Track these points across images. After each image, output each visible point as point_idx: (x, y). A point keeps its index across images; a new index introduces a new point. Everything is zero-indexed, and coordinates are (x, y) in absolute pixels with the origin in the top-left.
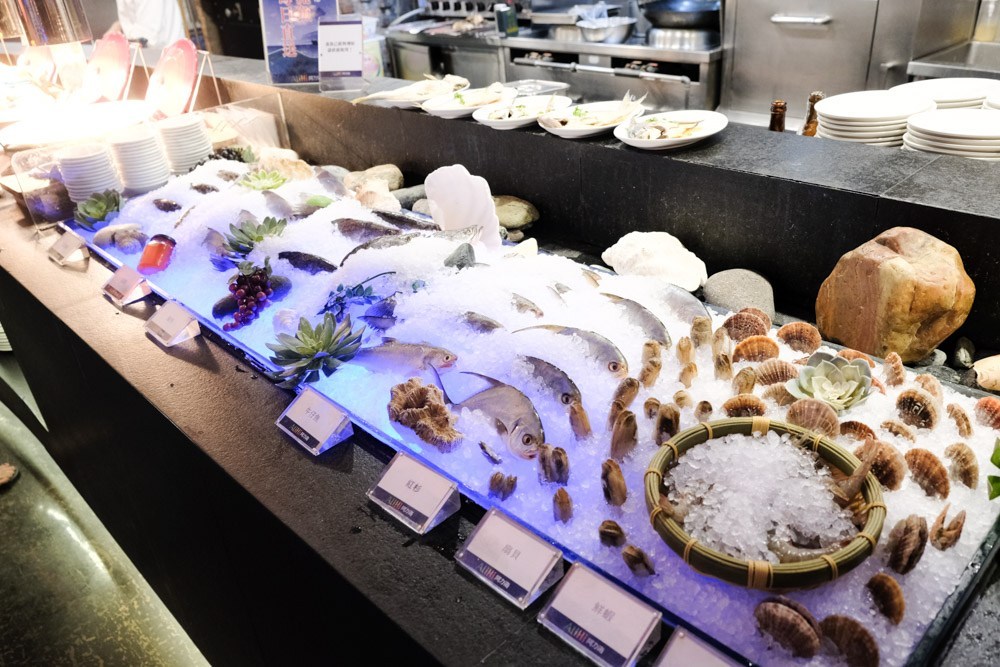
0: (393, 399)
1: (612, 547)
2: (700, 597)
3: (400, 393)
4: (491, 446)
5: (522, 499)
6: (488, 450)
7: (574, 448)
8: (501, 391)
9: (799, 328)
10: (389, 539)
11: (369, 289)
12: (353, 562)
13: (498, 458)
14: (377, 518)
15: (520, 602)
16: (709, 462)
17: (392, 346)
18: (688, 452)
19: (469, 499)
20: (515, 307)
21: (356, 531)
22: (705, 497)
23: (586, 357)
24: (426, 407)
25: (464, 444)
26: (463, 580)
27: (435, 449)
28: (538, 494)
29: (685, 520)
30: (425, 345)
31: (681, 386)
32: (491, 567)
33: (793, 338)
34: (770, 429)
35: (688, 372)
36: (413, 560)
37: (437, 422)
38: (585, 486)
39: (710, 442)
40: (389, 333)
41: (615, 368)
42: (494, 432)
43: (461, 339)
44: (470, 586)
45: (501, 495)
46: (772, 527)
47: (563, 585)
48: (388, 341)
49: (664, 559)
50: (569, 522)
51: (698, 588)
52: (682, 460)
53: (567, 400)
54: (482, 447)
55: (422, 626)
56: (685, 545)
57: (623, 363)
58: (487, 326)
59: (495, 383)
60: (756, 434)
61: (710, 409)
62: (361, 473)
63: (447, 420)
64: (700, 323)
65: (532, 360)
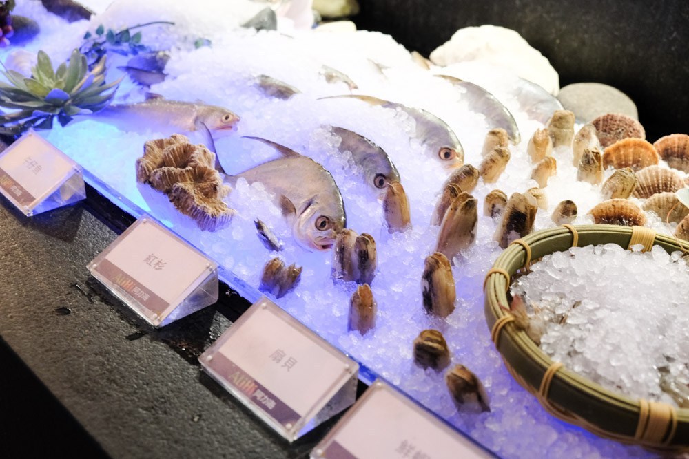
0: (145, 154)
1: (430, 370)
2: (557, 449)
3: (157, 150)
4: (271, 227)
5: (306, 298)
6: (266, 231)
7: (385, 241)
8: (294, 162)
9: (682, 143)
10: (107, 328)
11: (138, 36)
12: (47, 351)
13: (280, 244)
14: (96, 300)
15: (289, 430)
16: (573, 274)
17: (157, 103)
18: (545, 258)
19: (232, 290)
20: (323, 78)
21: (63, 311)
22: (569, 314)
23: (410, 138)
24: (189, 168)
25: (234, 222)
26: (208, 392)
27: (194, 223)
28: (330, 294)
29: (542, 340)
30: (199, 103)
31: (534, 184)
32: (250, 378)
33: (672, 154)
34: (655, 243)
35: (544, 168)
36: (139, 359)
37: (202, 190)
38: (397, 289)
39: (574, 250)
40: (155, 89)
41: (447, 155)
42: (277, 211)
43: (249, 103)
44: (217, 401)
45: (277, 289)
46: (664, 363)
47: (353, 413)
48: (151, 97)
49: (504, 392)
50: (369, 333)
51: (554, 436)
52: (535, 267)
53: (381, 183)
54: (259, 226)
55: (134, 448)
56: (545, 370)
57: (458, 150)
58: (284, 93)
59: (286, 152)
60: (637, 247)
61: (575, 212)
62: (86, 244)
63: (215, 188)
64: (561, 118)
65: (339, 131)
